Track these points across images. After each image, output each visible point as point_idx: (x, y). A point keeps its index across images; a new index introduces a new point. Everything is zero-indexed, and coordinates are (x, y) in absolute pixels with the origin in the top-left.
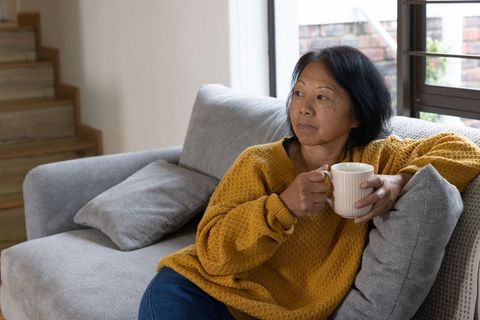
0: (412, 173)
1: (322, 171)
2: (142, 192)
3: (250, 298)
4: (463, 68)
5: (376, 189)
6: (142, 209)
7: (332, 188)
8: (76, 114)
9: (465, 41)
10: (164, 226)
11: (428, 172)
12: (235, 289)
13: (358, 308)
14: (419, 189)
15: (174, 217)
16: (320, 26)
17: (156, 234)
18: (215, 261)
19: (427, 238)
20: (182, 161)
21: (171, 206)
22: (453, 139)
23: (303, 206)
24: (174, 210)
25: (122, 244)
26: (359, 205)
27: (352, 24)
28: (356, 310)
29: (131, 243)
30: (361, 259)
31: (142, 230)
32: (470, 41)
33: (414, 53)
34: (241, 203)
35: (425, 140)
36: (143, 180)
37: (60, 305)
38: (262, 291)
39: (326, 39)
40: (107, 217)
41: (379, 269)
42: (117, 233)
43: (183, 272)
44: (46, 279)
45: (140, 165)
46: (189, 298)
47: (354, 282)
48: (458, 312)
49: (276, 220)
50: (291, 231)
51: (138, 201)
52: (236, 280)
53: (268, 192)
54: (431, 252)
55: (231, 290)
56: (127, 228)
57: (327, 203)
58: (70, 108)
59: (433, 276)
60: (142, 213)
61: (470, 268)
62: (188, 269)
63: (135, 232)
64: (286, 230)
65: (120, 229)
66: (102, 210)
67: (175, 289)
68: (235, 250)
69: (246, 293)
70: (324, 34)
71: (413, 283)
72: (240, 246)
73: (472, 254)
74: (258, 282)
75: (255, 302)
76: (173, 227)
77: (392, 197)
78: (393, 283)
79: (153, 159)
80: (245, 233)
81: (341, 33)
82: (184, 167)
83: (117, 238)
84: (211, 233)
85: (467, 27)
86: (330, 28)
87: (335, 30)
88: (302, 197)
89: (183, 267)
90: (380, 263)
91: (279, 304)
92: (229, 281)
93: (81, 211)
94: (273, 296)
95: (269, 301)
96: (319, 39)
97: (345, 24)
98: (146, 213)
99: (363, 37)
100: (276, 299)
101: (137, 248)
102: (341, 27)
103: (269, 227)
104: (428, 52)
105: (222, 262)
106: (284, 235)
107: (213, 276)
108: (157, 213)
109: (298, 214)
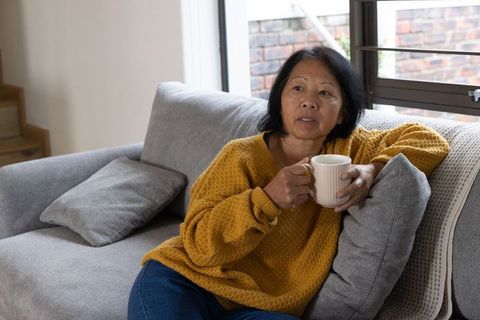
0: (384, 162)
1: (303, 164)
2: (109, 189)
3: (237, 287)
4: (397, 61)
5: (353, 179)
6: (111, 206)
7: (313, 180)
8: (21, 113)
9: (397, 34)
10: (134, 221)
11: (400, 161)
12: (222, 279)
13: (337, 290)
14: (392, 176)
15: (142, 213)
16: (259, 22)
17: (125, 230)
18: (204, 253)
19: (401, 222)
20: (143, 157)
21: (138, 201)
22: (419, 129)
23: (288, 199)
24: (141, 206)
25: (93, 240)
26: (340, 195)
27: (290, 19)
28: (336, 292)
29: (102, 239)
30: (337, 244)
31: (113, 225)
32: (402, 34)
33: (367, 48)
34: (225, 197)
35: (391, 130)
36: (108, 177)
37: (40, 302)
38: (248, 280)
39: (266, 35)
40: (75, 215)
41: (356, 252)
42: (87, 229)
43: (171, 265)
44: (21, 277)
45: (103, 163)
46: (178, 289)
47: (331, 267)
48: (429, 290)
49: (261, 213)
50: (275, 222)
51: (105, 198)
52: (224, 270)
53: (252, 186)
54: (404, 235)
55: (219, 280)
56: (97, 224)
57: (309, 195)
58: (14, 108)
59: (406, 257)
60: (110, 209)
61: (439, 248)
62: (175, 261)
63: (105, 228)
64: (271, 221)
65: (90, 226)
66: (70, 207)
67: (164, 282)
68: (223, 241)
69: (233, 282)
70: (263, 30)
71: (389, 264)
72: (228, 239)
73: (441, 234)
74: (243, 271)
75: (243, 291)
76: (142, 221)
77: (368, 186)
78: (370, 266)
79: (115, 157)
80: (232, 225)
81: (280, 29)
82: (147, 163)
83: (88, 234)
84: (199, 226)
85: (399, 20)
86: (270, 23)
87: (274, 26)
88: (287, 190)
89: (171, 260)
90: (358, 247)
91: (264, 291)
92: (217, 272)
93: (47, 209)
94: (258, 283)
95: (255, 289)
96: (259, 35)
97: (284, 19)
98: (115, 209)
99: (300, 32)
100: (260, 287)
101: (108, 244)
102: (281, 22)
103: (256, 219)
104: (379, 47)
105: (211, 254)
106: (269, 226)
107: (200, 267)
108: (125, 208)
109: (282, 205)
